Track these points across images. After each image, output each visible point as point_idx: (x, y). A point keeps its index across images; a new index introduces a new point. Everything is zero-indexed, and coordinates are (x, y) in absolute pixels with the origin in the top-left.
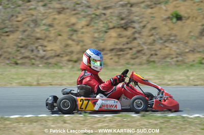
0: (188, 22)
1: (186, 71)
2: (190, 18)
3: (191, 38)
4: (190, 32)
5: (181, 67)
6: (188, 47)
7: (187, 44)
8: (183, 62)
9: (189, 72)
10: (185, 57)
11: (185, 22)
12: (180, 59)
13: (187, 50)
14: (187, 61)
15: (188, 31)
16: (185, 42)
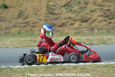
0: (11, 9)
1: (11, 39)
2: (12, 7)
3: (13, 19)
4: (13, 15)
5: (8, 36)
6: (12, 24)
7: (11, 22)
8: (9, 33)
9: (13, 39)
10: (10, 30)
11: (9, 10)
12: (7, 31)
13: (11, 26)
14: (11, 32)
15: (11, 14)
16: (10, 21)
